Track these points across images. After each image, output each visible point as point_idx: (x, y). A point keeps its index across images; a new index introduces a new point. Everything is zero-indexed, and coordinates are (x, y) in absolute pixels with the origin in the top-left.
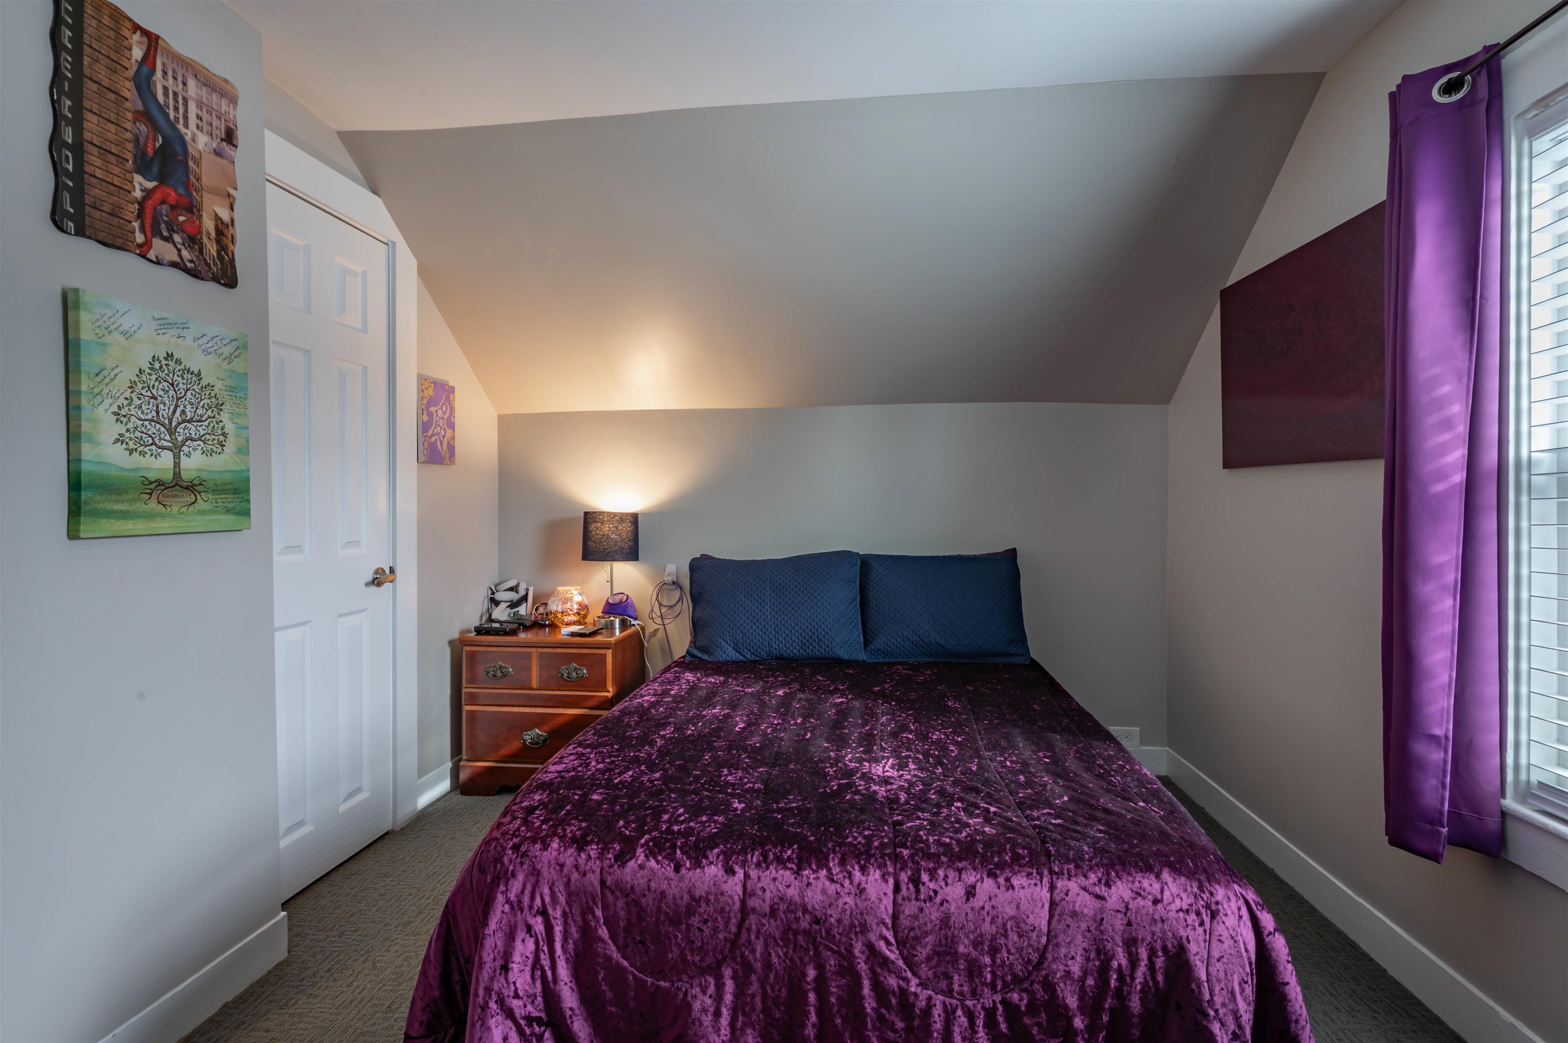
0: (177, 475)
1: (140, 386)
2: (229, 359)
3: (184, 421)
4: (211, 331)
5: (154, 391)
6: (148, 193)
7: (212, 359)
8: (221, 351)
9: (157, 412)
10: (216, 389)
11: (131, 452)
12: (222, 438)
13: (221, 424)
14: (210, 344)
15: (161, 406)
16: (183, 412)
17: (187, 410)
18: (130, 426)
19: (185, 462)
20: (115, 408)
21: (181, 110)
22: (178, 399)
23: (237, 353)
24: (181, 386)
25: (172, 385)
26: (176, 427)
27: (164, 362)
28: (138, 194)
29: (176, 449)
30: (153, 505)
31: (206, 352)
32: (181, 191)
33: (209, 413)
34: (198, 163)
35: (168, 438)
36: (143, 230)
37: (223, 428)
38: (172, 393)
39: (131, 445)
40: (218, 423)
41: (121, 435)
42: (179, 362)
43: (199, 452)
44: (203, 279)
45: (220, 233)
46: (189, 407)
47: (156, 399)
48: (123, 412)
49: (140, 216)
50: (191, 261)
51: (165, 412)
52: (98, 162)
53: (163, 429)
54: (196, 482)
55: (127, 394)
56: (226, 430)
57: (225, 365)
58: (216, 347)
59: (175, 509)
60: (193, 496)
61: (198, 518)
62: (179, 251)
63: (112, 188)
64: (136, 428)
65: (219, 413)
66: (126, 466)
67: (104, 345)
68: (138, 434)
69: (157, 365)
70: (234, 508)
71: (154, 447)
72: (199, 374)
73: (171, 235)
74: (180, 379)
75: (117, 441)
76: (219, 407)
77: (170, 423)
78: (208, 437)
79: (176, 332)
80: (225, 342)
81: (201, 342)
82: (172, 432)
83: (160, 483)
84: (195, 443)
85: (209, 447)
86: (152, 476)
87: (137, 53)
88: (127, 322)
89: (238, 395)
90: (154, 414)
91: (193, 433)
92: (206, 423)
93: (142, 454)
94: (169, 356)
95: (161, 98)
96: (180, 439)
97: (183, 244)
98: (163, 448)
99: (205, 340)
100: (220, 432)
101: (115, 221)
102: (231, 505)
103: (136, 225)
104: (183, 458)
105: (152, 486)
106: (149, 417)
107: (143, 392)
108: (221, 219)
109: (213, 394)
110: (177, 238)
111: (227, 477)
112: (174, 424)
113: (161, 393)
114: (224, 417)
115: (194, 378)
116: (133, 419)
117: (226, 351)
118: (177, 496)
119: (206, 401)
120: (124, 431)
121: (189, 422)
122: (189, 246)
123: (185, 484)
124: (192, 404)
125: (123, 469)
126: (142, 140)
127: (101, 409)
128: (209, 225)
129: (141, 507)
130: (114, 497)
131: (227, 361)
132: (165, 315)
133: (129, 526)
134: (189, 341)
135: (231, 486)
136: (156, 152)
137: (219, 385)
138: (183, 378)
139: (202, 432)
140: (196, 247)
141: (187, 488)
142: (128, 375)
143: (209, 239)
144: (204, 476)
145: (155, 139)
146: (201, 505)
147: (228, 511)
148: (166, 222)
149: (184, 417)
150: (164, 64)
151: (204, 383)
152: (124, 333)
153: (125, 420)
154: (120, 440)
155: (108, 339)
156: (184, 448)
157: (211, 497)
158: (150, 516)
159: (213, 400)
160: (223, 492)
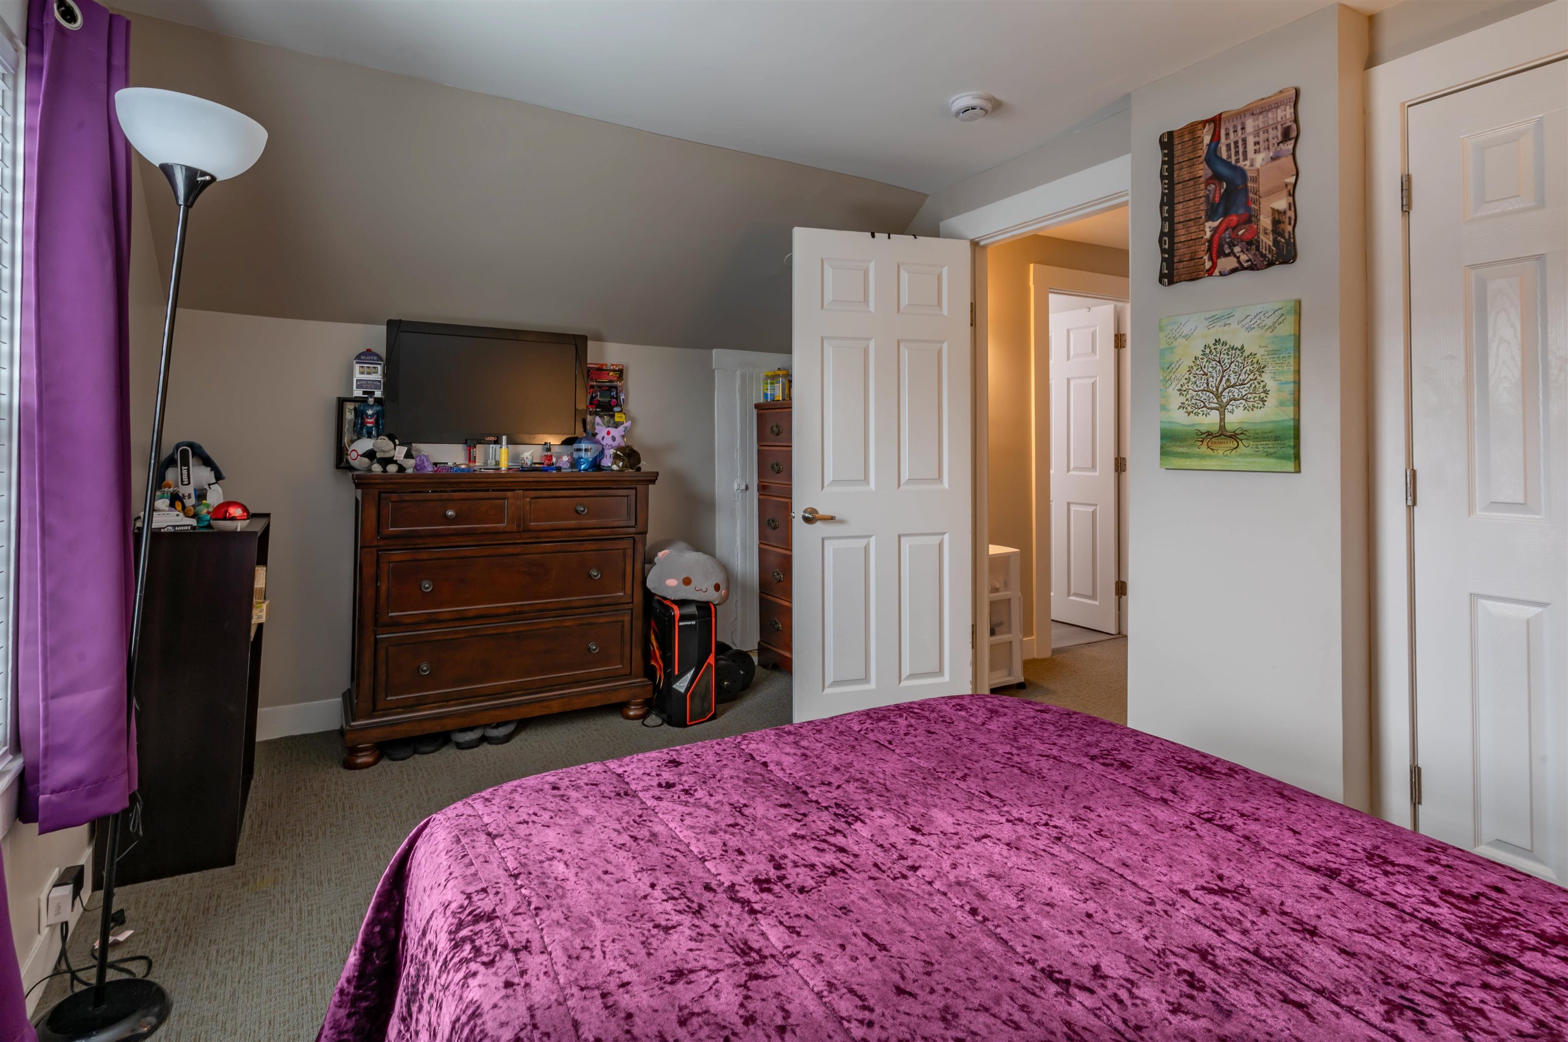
0: (1222, 427)
1: (1195, 368)
2: (1273, 328)
3: (1228, 387)
4: (1253, 311)
5: (1205, 370)
6: (1215, 230)
7: (1256, 333)
8: (1264, 324)
9: (1208, 384)
10: (1258, 357)
11: (1189, 414)
12: (1263, 395)
13: (1262, 384)
14: (1254, 321)
15: (1211, 379)
16: (1228, 380)
17: (1231, 378)
18: (1189, 396)
19: (1229, 417)
20: (1179, 387)
21: (1241, 150)
22: (1224, 371)
23: (1281, 320)
24: (1226, 361)
25: (1219, 362)
26: (1222, 392)
27: (1213, 347)
28: (1208, 235)
29: (1222, 409)
30: (1204, 449)
31: (1249, 329)
32: (1241, 211)
33: (1251, 376)
34: (1255, 180)
35: (1215, 401)
36: (1211, 258)
37: (1264, 387)
38: (1219, 368)
39: (1189, 409)
40: (1259, 383)
41: (1183, 403)
42: (1225, 344)
43: (1242, 408)
44: (1258, 269)
45: (1276, 223)
46: (1233, 376)
47: (1206, 375)
48: (1184, 388)
49: (1209, 250)
50: (1247, 261)
51: (1213, 383)
52: (1182, 232)
53: (1211, 395)
54: (1238, 432)
55: (1187, 376)
56: (1267, 388)
57: (1268, 334)
58: (1259, 322)
59: (1221, 452)
60: (1235, 443)
61: (1240, 459)
62: (1238, 258)
63: (1191, 242)
64: (1192, 397)
65: (1260, 375)
66: (1185, 423)
67: (1172, 349)
68: (1194, 401)
69: (1208, 351)
70: (1275, 453)
71: (1205, 409)
72: (1243, 347)
73: (1232, 250)
74: (1226, 356)
75: (1180, 407)
76: (1261, 370)
77: (1217, 390)
78: (1249, 396)
79: (1222, 323)
80: (1267, 315)
81: (1244, 323)
82: (1218, 396)
83: (1209, 434)
84: (1238, 402)
85: (1250, 404)
86: (1204, 429)
87: (1207, 139)
88: (1186, 330)
89: (1281, 356)
90: (1205, 385)
91: (1236, 395)
92: (1248, 385)
93: (1197, 414)
94: (1217, 342)
95: (1224, 155)
96: (1225, 400)
97: (1242, 251)
98: (1212, 409)
99: (1249, 319)
100: (1261, 390)
101: (1192, 263)
102: (1271, 450)
103: (1206, 258)
104: (1228, 415)
105: (1203, 436)
106: (1202, 388)
107: (1198, 372)
108: (1278, 211)
109: (1255, 360)
110: (1237, 249)
111: (1269, 427)
112: (1220, 390)
113: (1210, 370)
114: (1267, 377)
115: (1238, 352)
116: (1190, 391)
117: (1269, 322)
118: (1221, 443)
119: (1248, 368)
120: (1184, 401)
121: (1232, 386)
122: (1247, 250)
123: (1228, 434)
124: (1235, 373)
125: (1183, 425)
126: (1211, 196)
127: (1171, 388)
128: (1266, 222)
129: (1195, 450)
130: (1178, 444)
131: (1270, 330)
132: (1214, 313)
133: (1187, 463)
134: (1234, 326)
135: (1272, 434)
136: (1221, 198)
137: (1260, 352)
138: (1228, 354)
139: (1244, 393)
140: (1254, 247)
141: (1230, 437)
142: (1188, 362)
143: (1266, 233)
144: (1245, 427)
145: (1221, 187)
146: (1242, 449)
147: (1268, 455)
148: (1228, 243)
149: (1228, 384)
150: (1227, 129)
151: (1246, 354)
152: (1185, 337)
153: (1185, 393)
154: (1182, 406)
155: (1175, 343)
156: (1229, 407)
157: (1251, 443)
158: (1202, 457)
159: (1255, 365)
160: (1263, 439)
